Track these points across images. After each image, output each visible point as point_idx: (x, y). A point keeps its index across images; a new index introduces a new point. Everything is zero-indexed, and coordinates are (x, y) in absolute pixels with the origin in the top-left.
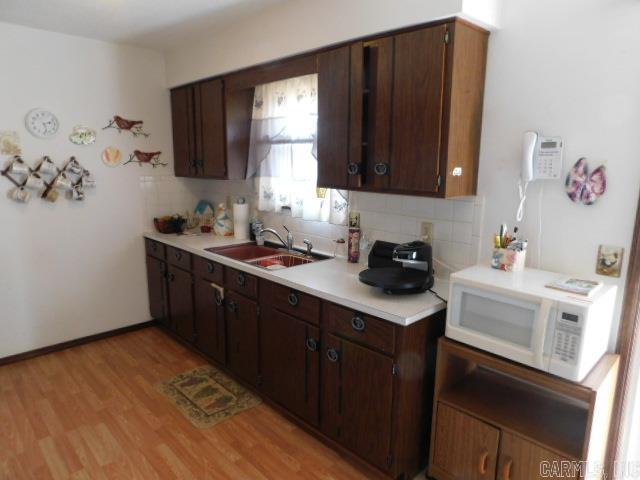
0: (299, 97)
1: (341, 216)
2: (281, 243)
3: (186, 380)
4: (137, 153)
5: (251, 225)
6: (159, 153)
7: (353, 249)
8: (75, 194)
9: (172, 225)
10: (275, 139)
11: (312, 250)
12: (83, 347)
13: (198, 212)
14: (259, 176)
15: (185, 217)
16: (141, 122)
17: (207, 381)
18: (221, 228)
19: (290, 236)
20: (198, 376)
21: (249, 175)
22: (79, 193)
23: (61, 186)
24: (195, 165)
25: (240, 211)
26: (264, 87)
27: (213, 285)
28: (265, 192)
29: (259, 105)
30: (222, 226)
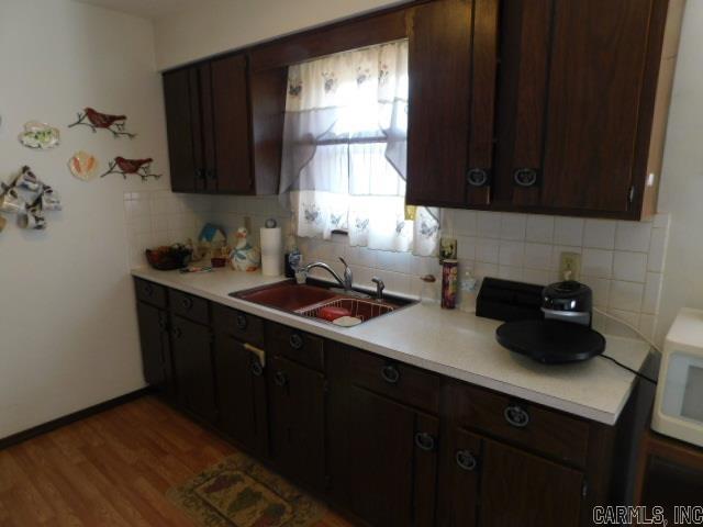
0: (360, 80)
1: (430, 244)
2: (335, 281)
3: (212, 482)
4: (120, 160)
5: (287, 256)
6: (150, 160)
7: (450, 290)
8: (32, 221)
9: (171, 258)
10: (321, 139)
11: (384, 291)
12: (51, 435)
13: (204, 240)
14: (298, 189)
15: (188, 247)
16: (123, 118)
17: (243, 481)
18: (242, 262)
19: (349, 271)
20: (227, 473)
21: (283, 188)
22: (37, 219)
23: (9, 210)
24: (203, 176)
25: (270, 238)
26: (303, 66)
27: (247, 346)
28: (306, 211)
29: (296, 91)
30: (244, 258)
